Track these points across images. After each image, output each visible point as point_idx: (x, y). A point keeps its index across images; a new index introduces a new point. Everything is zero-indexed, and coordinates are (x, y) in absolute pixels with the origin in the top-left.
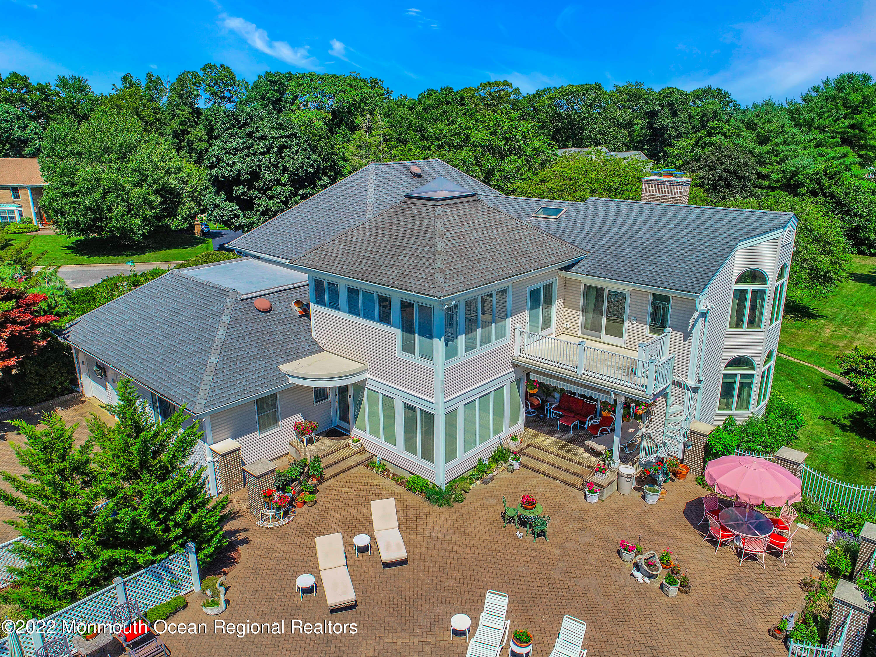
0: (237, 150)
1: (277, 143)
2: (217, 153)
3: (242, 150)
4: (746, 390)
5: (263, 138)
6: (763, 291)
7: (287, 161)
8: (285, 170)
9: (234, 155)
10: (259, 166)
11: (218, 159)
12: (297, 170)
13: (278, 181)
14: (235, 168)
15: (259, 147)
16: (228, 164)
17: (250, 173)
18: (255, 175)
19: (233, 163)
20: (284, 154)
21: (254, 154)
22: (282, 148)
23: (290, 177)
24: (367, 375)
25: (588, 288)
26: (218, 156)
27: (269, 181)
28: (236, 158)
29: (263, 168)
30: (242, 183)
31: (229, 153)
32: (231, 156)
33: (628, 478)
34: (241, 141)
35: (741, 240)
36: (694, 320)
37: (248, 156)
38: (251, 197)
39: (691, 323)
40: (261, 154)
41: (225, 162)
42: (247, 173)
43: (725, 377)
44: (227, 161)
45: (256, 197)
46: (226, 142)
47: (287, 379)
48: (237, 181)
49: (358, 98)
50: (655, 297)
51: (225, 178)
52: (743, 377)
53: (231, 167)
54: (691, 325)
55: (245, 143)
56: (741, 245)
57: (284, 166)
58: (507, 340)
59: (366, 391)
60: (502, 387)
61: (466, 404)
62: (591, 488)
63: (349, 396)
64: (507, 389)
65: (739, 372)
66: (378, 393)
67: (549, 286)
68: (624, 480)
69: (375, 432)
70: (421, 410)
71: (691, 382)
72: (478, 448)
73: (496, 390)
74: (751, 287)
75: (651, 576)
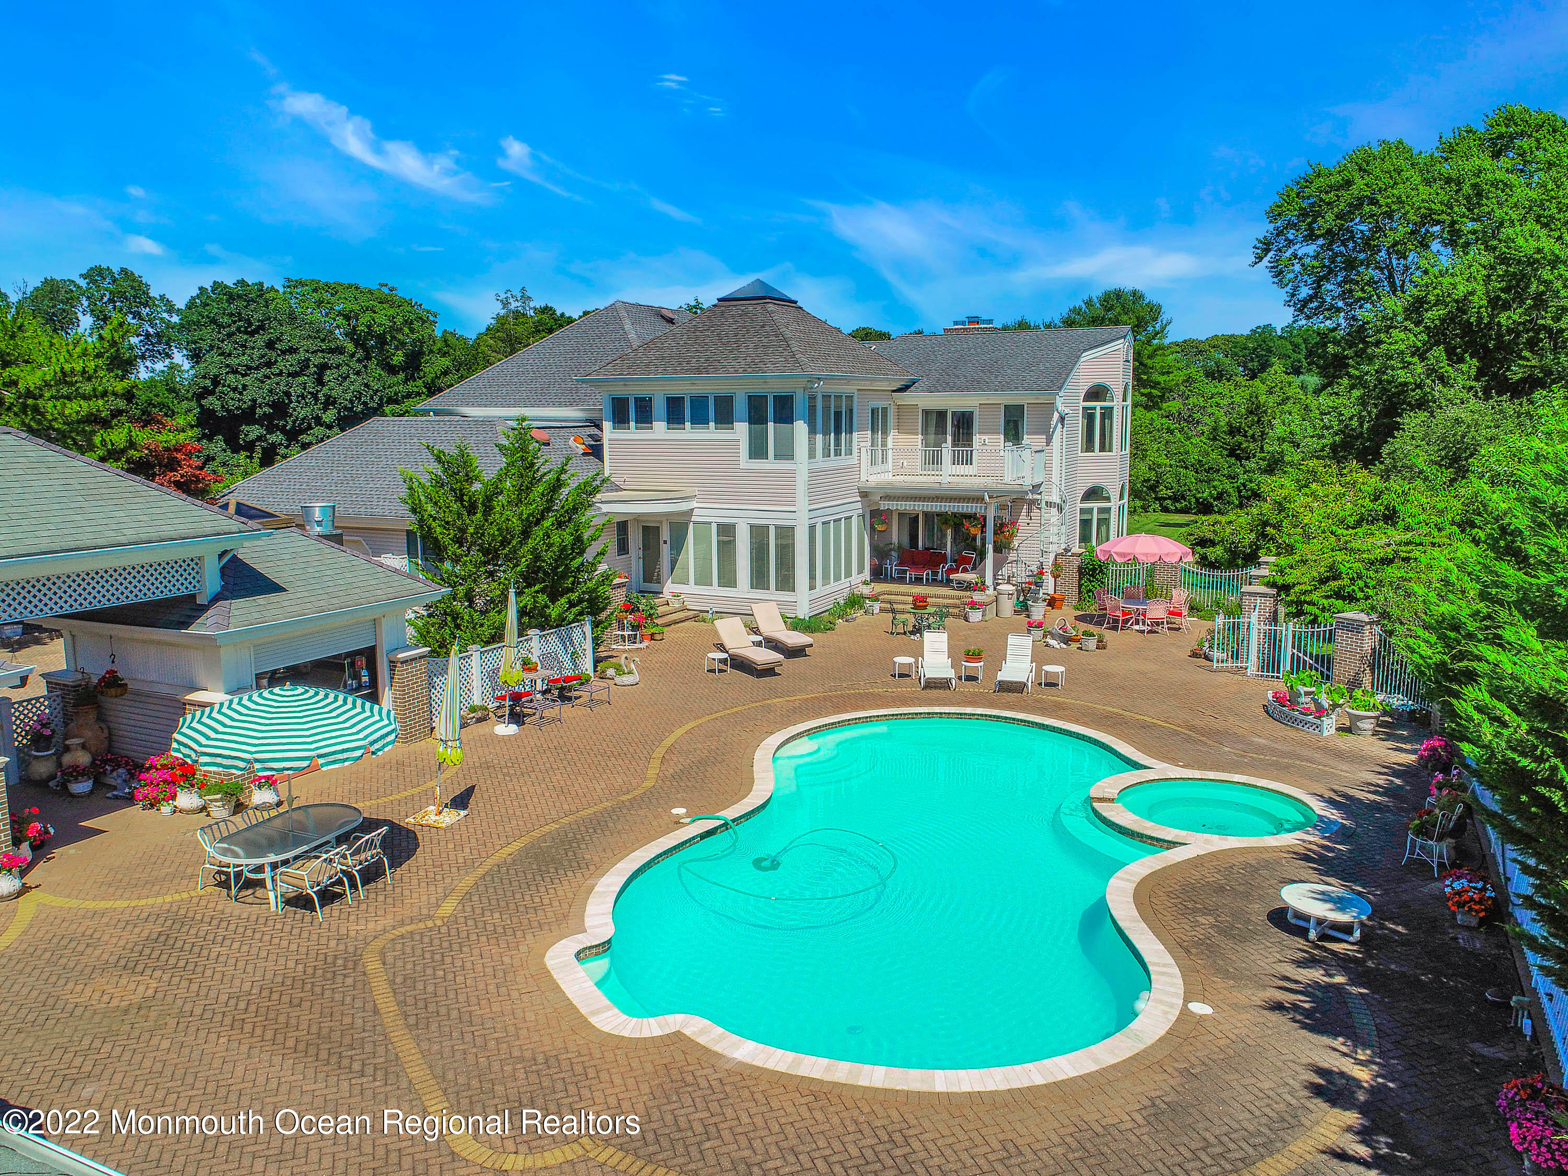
0: (249, 368)
1: (316, 360)
2: (214, 371)
3: (257, 368)
4: (1104, 528)
5: (292, 350)
6: (1111, 409)
7: (332, 386)
8: (329, 402)
9: (243, 376)
10: (288, 394)
11: (216, 381)
12: (351, 401)
13: (318, 421)
14: (247, 396)
15: (287, 363)
16: (235, 390)
17: (273, 405)
18: (280, 408)
19: (245, 387)
20: (326, 378)
21: (280, 374)
22: (323, 367)
23: (339, 413)
24: (694, 504)
25: (926, 413)
26: (216, 376)
27: (303, 419)
28: (248, 380)
29: (294, 398)
30: (259, 422)
31: (235, 372)
32: (239, 376)
33: (1009, 595)
34: (256, 353)
35: (1085, 351)
37: (269, 378)
38: (273, 444)
39: (1052, 425)
40: (289, 375)
41: (229, 386)
42: (267, 404)
43: (1082, 511)
44: (233, 385)
45: (281, 444)
46: (230, 355)
48: (248, 416)
49: (399, 320)
50: (1008, 408)
51: (228, 410)
52: (1101, 511)
53: (241, 394)
54: (1050, 433)
55: (263, 356)
56: (1087, 356)
57: (328, 397)
58: (853, 460)
59: (691, 525)
60: (851, 517)
61: (823, 523)
62: (973, 605)
63: (661, 542)
64: (854, 521)
65: (1095, 505)
66: (710, 523)
67: (885, 410)
68: (1004, 599)
69: (703, 579)
70: (777, 527)
71: (1056, 499)
72: (833, 586)
73: (846, 518)
74: (1098, 404)
75: (1067, 640)
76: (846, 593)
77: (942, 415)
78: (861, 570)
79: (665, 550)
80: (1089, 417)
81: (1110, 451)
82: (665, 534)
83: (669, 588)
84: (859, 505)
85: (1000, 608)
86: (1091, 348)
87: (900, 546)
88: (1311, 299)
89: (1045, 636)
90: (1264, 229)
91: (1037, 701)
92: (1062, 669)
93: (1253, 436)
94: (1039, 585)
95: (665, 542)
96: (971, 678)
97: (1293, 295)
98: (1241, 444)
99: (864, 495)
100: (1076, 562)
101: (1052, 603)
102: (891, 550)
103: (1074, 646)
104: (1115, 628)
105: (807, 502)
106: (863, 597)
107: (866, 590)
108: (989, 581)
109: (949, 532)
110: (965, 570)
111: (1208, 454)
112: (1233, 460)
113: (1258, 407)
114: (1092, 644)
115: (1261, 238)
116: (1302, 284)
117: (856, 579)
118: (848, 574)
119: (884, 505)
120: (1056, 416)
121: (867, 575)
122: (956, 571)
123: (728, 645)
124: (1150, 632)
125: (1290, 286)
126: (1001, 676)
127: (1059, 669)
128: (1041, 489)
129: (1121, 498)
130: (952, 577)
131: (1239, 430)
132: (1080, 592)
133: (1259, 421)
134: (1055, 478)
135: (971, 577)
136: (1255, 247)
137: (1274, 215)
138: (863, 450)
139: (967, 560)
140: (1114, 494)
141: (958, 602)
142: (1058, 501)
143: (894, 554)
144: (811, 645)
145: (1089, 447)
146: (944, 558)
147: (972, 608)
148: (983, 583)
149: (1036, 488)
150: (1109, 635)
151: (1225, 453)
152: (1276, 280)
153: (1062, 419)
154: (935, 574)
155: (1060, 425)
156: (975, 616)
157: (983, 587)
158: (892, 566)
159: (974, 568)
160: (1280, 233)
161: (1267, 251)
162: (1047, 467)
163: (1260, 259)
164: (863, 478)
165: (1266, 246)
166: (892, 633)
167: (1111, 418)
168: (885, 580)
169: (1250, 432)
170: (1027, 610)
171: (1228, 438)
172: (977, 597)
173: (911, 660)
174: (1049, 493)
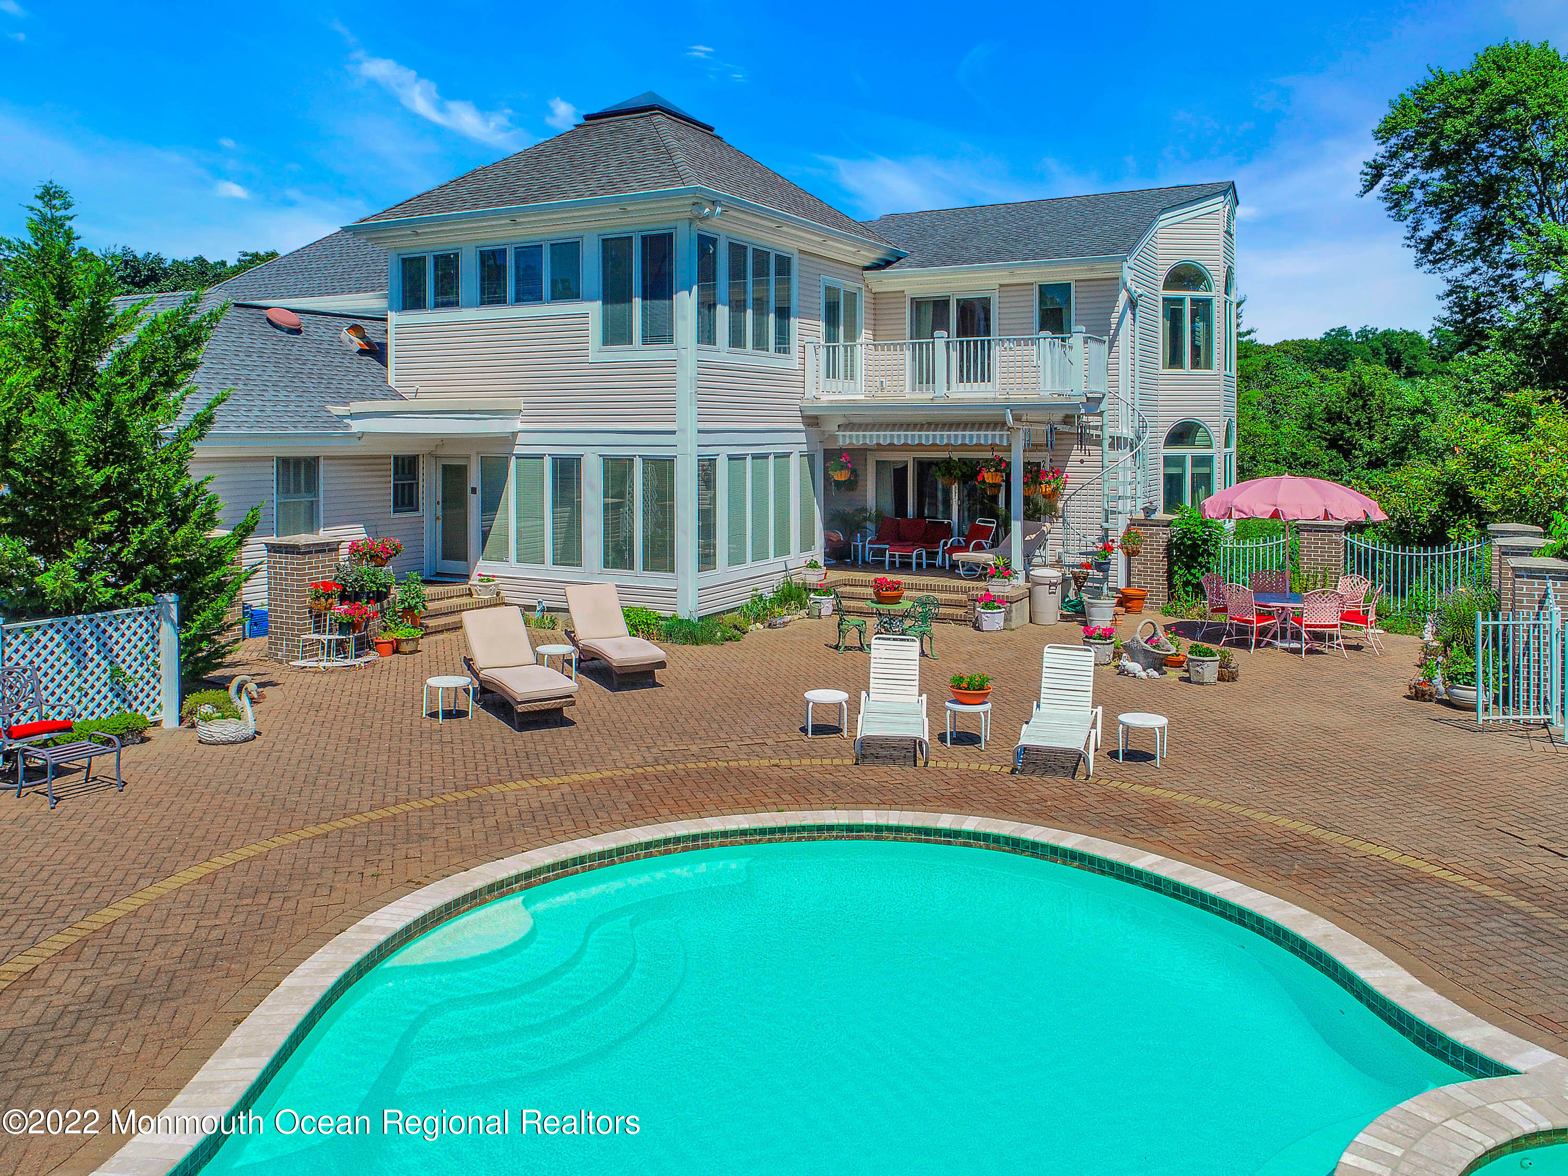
6: (1207, 302)
24: (518, 425)
25: (918, 304)
33: (1051, 585)
35: (1164, 208)
36: (1117, 315)
39: (1114, 321)
43: (1169, 462)
47: (347, 426)
50: (1044, 290)
52: (1197, 461)
54: (1114, 326)
56: (1166, 220)
58: (793, 361)
59: (513, 462)
60: (787, 455)
61: (731, 458)
62: (989, 601)
63: (469, 490)
64: (795, 465)
65: (1188, 452)
66: (541, 457)
67: (851, 297)
68: (1042, 592)
69: (531, 554)
70: (645, 459)
71: (1127, 432)
72: (750, 568)
73: (778, 456)
74: (1188, 295)
75: (1160, 663)
76: (778, 580)
77: (941, 305)
78: (806, 545)
79: (474, 503)
80: (1174, 315)
81: (1208, 366)
82: (474, 478)
83: (482, 567)
84: (802, 437)
85: (1038, 608)
86: (1174, 207)
87: (879, 516)
88: (1438, 236)
89: (1117, 655)
90: (1375, 151)
91: (1108, 797)
92: (1161, 721)
93: (1358, 423)
94: (1103, 567)
95: (474, 490)
96: (966, 739)
97: (1415, 229)
98: (1343, 432)
99: (812, 421)
100: (1163, 536)
101: (1125, 601)
102: (865, 519)
103: (1173, 674)
104: (1243, 644)
105: (695, 417)
106: (809, 589)
107: (813, 578)
108: (1017, 562)
109: (955, 488)
110: (979, 548)
111: (1303, 445)
112: (1334, 453)
113: (1362, 389)
114: (1210, 671)
115: (1370, 159)
116: (1426, 216)
117: (796, 558)
118: (783, 548)
119: (846, 439)
120: (1123, 297)
121: (818, 553)
122: (966, 549)
123: (480, 660)
124: (1310, 651)
125: (1410, 219)
126: (1029, 736)
127: (1156, 721)
128: (1103, 407)
129: (1227, 445)
130: (956, 556)
131: (1339, 416)
132: (1171, 586)
133: (1364, 406)
134: (1124, 391)
135: (986, 557)
136: (1362, 173)
137: (1386, 131)
138: (809, 348)
139: (982, 532)
140: (1218, 437)
141: (964, 597)
142: (1131, 435)
143: (871, 526)
144: (662, 665)
145: (1175, 360)
146: (947, 531)
147: (986, 606)
148: (1007, 566)
149: (1093, 403)
150: (1238, 656)
151: (1325, 444)
152: (1392, 213)
153: (1132, 304)
154: (932, 555)
155: (1129, 315)
156: (993, 620)
157: (1006, 572)
158: (865, 544)
159: (995, 544)
160: (1393, 155)
161: (1377, 177)
162: (1111, 371)
163: (1370, 186)
164: (810, 392)
165: (1376, 172)
166: (837, 647)
167: (1207, 319)
168: (853, 566)
169: (1354, 419)
170: (1082, 613)
171: (1327, 426)
172: (996, 588)
173: (839, 696)
174: (1115, 421)
